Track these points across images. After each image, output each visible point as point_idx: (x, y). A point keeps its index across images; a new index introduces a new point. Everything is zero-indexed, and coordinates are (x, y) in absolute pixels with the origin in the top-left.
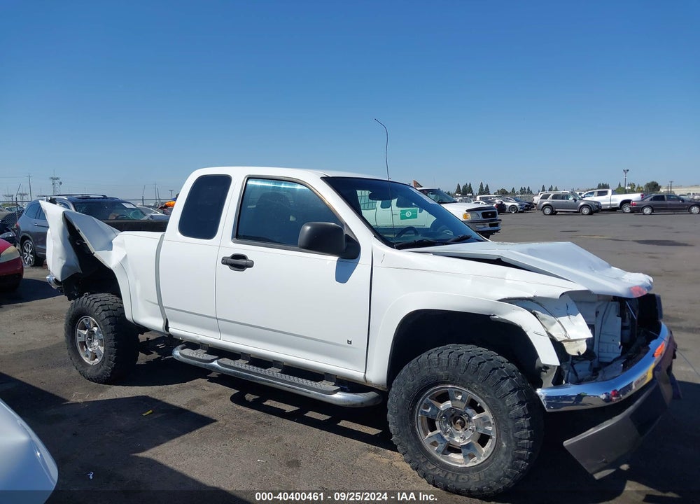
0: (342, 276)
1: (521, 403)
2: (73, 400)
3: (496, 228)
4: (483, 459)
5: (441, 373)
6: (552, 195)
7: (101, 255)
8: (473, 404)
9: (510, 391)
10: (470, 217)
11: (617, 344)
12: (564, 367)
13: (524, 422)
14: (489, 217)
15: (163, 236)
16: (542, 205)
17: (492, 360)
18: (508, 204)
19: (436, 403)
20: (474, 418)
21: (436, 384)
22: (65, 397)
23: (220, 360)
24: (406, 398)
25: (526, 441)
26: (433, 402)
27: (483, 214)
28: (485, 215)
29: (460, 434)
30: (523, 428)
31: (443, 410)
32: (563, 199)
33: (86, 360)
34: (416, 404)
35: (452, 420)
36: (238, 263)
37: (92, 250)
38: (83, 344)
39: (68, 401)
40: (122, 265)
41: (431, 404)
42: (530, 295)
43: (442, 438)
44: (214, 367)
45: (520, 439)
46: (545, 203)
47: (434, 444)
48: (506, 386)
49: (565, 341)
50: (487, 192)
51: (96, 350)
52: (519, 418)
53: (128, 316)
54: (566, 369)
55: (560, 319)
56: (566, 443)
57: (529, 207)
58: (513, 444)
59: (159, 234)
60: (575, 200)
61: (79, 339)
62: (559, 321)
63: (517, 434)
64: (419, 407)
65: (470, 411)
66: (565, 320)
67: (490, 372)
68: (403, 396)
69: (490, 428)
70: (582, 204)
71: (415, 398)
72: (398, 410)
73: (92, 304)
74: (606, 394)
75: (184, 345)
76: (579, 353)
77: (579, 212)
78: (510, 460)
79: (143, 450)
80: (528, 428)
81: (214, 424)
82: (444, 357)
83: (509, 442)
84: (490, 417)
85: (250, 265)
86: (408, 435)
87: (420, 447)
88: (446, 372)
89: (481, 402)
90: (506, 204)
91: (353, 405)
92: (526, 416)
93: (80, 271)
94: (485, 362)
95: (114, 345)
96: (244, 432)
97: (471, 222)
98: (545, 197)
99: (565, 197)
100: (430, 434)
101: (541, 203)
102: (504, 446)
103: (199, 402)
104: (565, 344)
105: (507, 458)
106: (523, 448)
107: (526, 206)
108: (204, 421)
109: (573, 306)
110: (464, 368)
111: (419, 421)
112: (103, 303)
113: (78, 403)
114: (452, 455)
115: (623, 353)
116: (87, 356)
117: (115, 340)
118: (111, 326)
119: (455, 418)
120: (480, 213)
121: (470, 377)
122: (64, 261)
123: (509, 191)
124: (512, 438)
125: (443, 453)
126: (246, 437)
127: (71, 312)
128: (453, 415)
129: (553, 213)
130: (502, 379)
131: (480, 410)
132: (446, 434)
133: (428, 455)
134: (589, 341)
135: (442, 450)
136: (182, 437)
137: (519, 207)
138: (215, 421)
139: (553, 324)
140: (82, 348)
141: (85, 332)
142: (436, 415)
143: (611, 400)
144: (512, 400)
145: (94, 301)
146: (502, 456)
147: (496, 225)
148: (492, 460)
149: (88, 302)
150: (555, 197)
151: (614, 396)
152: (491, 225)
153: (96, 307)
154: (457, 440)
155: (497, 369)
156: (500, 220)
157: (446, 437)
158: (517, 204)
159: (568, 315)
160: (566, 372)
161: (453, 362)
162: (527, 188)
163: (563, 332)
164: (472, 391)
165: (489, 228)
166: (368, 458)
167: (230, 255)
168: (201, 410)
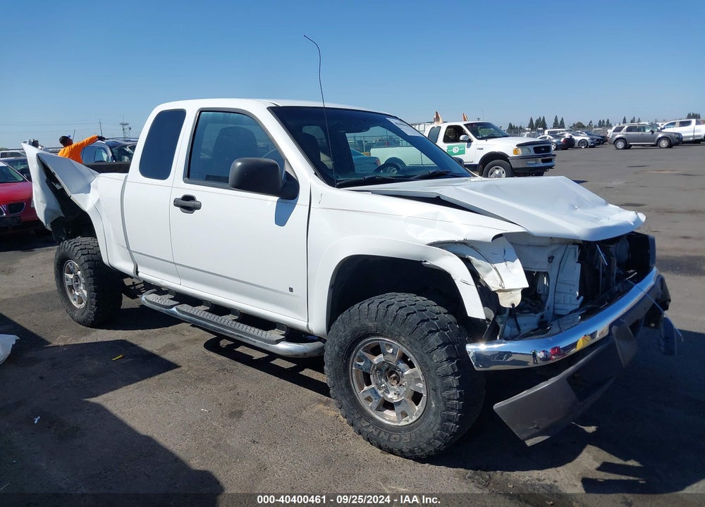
0: (281, 218)
1: (450, 359)
2: (55, 343)
3: (549, 164)
4: (415, 418)
5: (370, 324)
6: (626, 127)
7: (77, 198)
8: (404, 358)
9: (438, 346)
10: (520, 152)
11: (575, 294)
12: (499, 320)
13: (453, 381)
14: (543, 152)
15: (126, 177)
16: (615, 139)
17: (426, 310)
18: (578, 138)
19: (369, 356)
20: (405, 373)
21: (367, 336)
22: (48, 340)
23: (179, 307)
24: (339, 350)
25: (455, 402)
26: (367, 355)
27: (534, 148)
28: (537, 150)
29: (395, 390)
30: (451, 388)
31: (376, 363)
32: (639, 130)
33: (74, 303)
34: (349, 357)
35: (387, 374)
36: (188, 204)
37: (69, 193)
38: (71, 288)
39: (50, 344)
40: (96, 208)
41: (364, 356)
42: (461, 238)
43: (376, 393)
44: (173, 313)
45: (449, 399)
46: (618, 136)
47: (369, 399)
48: (434, 339)
49: (500, 291)
50: (562, 125)
51: (81, 294)
52: (447, 376)
53: (105, 260)
54: (501, 323)
55: (496, 265)
56: (496, 406)
57: (602, 141)
58: (442, 404)
59: (124, 175)
60: (653, 132)
61: (67, 283)
62: (495, 268)
63: (445, 394)
64: (353, 359)
65: (402, 365)
66: (501, 266)
67: (418, 324)
68: (336, 348)
69: (421, 385)
70: (660, 135)
71: (348, 350)
72: (332, 363)
73: (72, 248)
74: (544, 351)
75: (155, 290)
76: (513, 305)
77: (657, 145)
78: (439, 421)
79: (96, 395)
80: (458, 388)
81: (177, 370)
82: (373, 307)
83: (438, 402)
84: (420, 373)
85: (198, 207)
86: (343, 390)
87: (354, 402)
88: (375, 323)
89: (411, 357)
90: (575, 138)
91: (296, 355)
92: (454, 374)
93: (62, 215)
94: (415, 312)
95: (93, 290)
96: (203, 379)
97: (522, 158)
98: (619, 130)
99: (643, 128)
100: (366, 388)
101: (613, 136)
102: (434, 406)
103: (173, 347)
104: (500, 295)
105: (436, 420)
106: (453, 409)
107: (598, 140)
108: (170, 366)
109: (511, 251)
110: (391, 320)
111: (354, 375)
112: (83, 247)
113: (58, 346)
114: (387, 412)
115: (582, 305)
116: (75, 300)
117: (94, 284)
118: (89, 270)
119: (389, 372)
120: (531, 148)
121: (398, 330)
122: (45, 205)
123: (586, 124)
124: (440, 398)
125: (378, 409)
126: (201, 385)
127: (58, 257)
128: (388, 369)
129: (627, 147)
130: (431, 332)
131: (411, 366)
132: (380, 389)
133: (362, 411)
134: (524, 291)
135: (376, 406)
136: (139, 383)
137: (589, 141)
138: (179, 367)
139: (488, 271)
140: (71, 292)
141: (71, 276)
142: (369, 369)
143: (550, 359)
144: (440, 355)
145: (74, 245)
146: (431, 417)
147: (550, 160)
148: (423, 421)
149: (69, 246)
150: (629, 129)
151: (554, 355)
152: (543, 161)
153: (75, 251)
154: (391, 396)
155: (428, 320)
156: (554, 155)
157: (380, 392)
158: (587, 138)
159: (505, 261)
160: (501, 326)
161: (381, 313)
162: (606, 121)
163: (499, 279)
164: (401, 344)
165: (541, 164)
166: (316, 410)
167: (180, 196)
168: (170, 356)
